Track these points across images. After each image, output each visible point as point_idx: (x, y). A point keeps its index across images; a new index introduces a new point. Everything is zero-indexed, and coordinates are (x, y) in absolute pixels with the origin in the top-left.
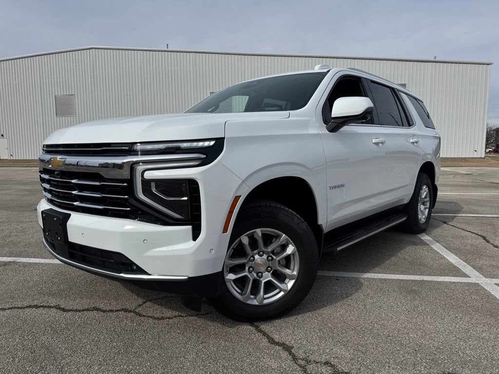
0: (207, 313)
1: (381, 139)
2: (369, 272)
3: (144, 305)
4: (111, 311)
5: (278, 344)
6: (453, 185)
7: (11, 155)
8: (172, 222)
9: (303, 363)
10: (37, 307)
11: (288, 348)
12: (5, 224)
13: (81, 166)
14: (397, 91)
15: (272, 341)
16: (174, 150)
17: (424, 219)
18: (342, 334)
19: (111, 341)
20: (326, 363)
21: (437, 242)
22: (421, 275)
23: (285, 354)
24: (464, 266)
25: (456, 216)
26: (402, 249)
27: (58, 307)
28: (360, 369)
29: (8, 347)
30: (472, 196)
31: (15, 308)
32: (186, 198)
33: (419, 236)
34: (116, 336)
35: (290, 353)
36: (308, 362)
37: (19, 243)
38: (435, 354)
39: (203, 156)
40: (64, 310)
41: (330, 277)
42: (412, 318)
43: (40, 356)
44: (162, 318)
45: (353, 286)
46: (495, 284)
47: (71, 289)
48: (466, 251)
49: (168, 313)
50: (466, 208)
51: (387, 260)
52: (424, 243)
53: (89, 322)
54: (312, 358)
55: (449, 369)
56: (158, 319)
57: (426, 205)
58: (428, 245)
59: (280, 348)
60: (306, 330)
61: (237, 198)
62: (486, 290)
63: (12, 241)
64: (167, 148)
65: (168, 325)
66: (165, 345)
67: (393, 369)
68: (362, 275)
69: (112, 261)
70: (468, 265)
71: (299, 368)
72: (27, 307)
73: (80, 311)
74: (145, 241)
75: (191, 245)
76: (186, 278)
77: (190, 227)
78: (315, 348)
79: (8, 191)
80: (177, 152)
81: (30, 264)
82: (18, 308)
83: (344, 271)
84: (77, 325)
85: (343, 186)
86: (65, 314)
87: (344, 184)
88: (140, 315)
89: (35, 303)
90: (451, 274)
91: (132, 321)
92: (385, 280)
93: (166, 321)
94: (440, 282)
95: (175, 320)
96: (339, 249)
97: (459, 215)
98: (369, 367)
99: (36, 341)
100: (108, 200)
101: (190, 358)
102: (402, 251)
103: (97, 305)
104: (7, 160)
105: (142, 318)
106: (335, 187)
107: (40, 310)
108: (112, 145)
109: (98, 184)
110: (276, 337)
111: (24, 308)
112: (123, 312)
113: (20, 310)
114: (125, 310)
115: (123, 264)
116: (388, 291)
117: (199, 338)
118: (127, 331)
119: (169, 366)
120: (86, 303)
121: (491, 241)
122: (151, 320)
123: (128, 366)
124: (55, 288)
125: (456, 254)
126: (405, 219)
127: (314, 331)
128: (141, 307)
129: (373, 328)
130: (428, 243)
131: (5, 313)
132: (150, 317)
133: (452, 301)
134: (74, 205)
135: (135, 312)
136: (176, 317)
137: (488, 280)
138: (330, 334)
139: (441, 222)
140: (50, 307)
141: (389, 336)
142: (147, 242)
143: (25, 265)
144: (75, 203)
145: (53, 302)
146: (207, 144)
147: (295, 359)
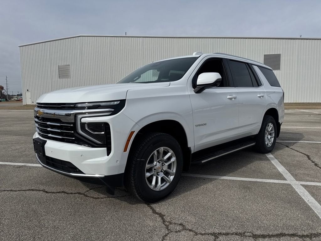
0: (124, 196)
1: (234, 96)
2: (225, 176)
3: (90, 191)
4: (71, 193)
5: (157, 213)
6: (306, 122)
7: (33, 102)
8: (96, 145)
9: (167, 224)
10: (33, 190)
11: (161, 216)
12: (23, 144)
13: (56, 115)
14: (250, 65)
15: (154, 212)
16: (97, 107)
17: (270, 144)
18: (195, 209)
19: (68, 209)
20: (181, 224)
21: (276, 158)
22: (257, 178)
23: (159, 219)
24: (286, 174)
25: (296, 143)
26: (251, 163)
27: (44, 191)
28: (198, 228)
29: (15, 210)
30: (315, 129)
31: (21, 190)
32: (103, 133)
33: (266, 155)
34: (71, 207)
35: (163, 218)
36: (171, 223)
37: (29, 155)
38: (245, 222)
39: (113, 110)
40: (47, 192)
41: (200, 178)
42: (240, 203)
43: (30, 215)
44: (98, 198)
45: (212, 184)
46: (301, 185)
47: (52, 181)
48: (292, 165)
49: (102, 196)
50: (306, 137)
51: (239, 169)
52: (268, 159)
53: (59, 199)
54: (173, 221)
55: (249, 230)
56: (96, 198)
57: (272, 135)
58: (269, 160)
59: (158, 216)
60: (175, 207)
61: (132, 133)
62: (293, 188)
63: (25, 154)
64: (93, 106)
65: (100, 202)
66: (96, 212)
67: (217, 229)
68: (220, 177)
69: (66, 166)
70: (289, 173)
71: (164, 226)
72: (28, 190)
73: (55, 193)
74: (82, 156)
75: (106, 158)
76: (104, 176)
77: (106, 148)
78: (177, 216)
79: (28, 125)
80: (99, 108)
81: (33, 167)
82: (23, 190)
83: (210, 175)
84: (52, 200)
85: (205, 124)
86: (47, 194)
87: (206, 124)
88: (86, 196)
89: (33, 188)
90: (276, 178)
91: (81, 199)
92: (233, 180)
93: (99, 200)
94: (267, 183)
95: (104, 199)
96: (203, 162)
97: (299, 142)
98: (204, 227)
99: (30, 207)
100: (64, 134)
101: (107, 218)
102: (251, 164)
103: (65, 190)
104: (30, 105)
105: (87, 198)
106: (200, 125)
107: (34, 192)
108: (66, 104)
109: (59, 125)
110: (157, 210)
111: (26, 191)
112: (77, 194)
113: (24, 192)
114: (79, 193)
115: (72, 168)
116: (232, 187)
117: (115, 209)
118: (77, 204)
119: (95, 222)
120: (60, 189)
121: (312, 159)
122: (91, 199)
123: (74, 221)
124: (44, 181)
125: (285, 166)
126: (254, 144)
127: (180, 207)
128: (88, 192)
129: (214, 207)
130: (270, 159)
131: (16, 193)
132: (91, 197)
133: (268, 194)
134: (48, 136)
135: (84, 194)
136: (105, 198)
137: (297, 182)
138: (188, 210)
139: (285, 147)
140: (39, 190)
141: (222, 211)
142: (83, 156)
143: (30, 167)
144: (49, 135)
145: (42, 188)
146: (116, 103)
147: (164, 221)
